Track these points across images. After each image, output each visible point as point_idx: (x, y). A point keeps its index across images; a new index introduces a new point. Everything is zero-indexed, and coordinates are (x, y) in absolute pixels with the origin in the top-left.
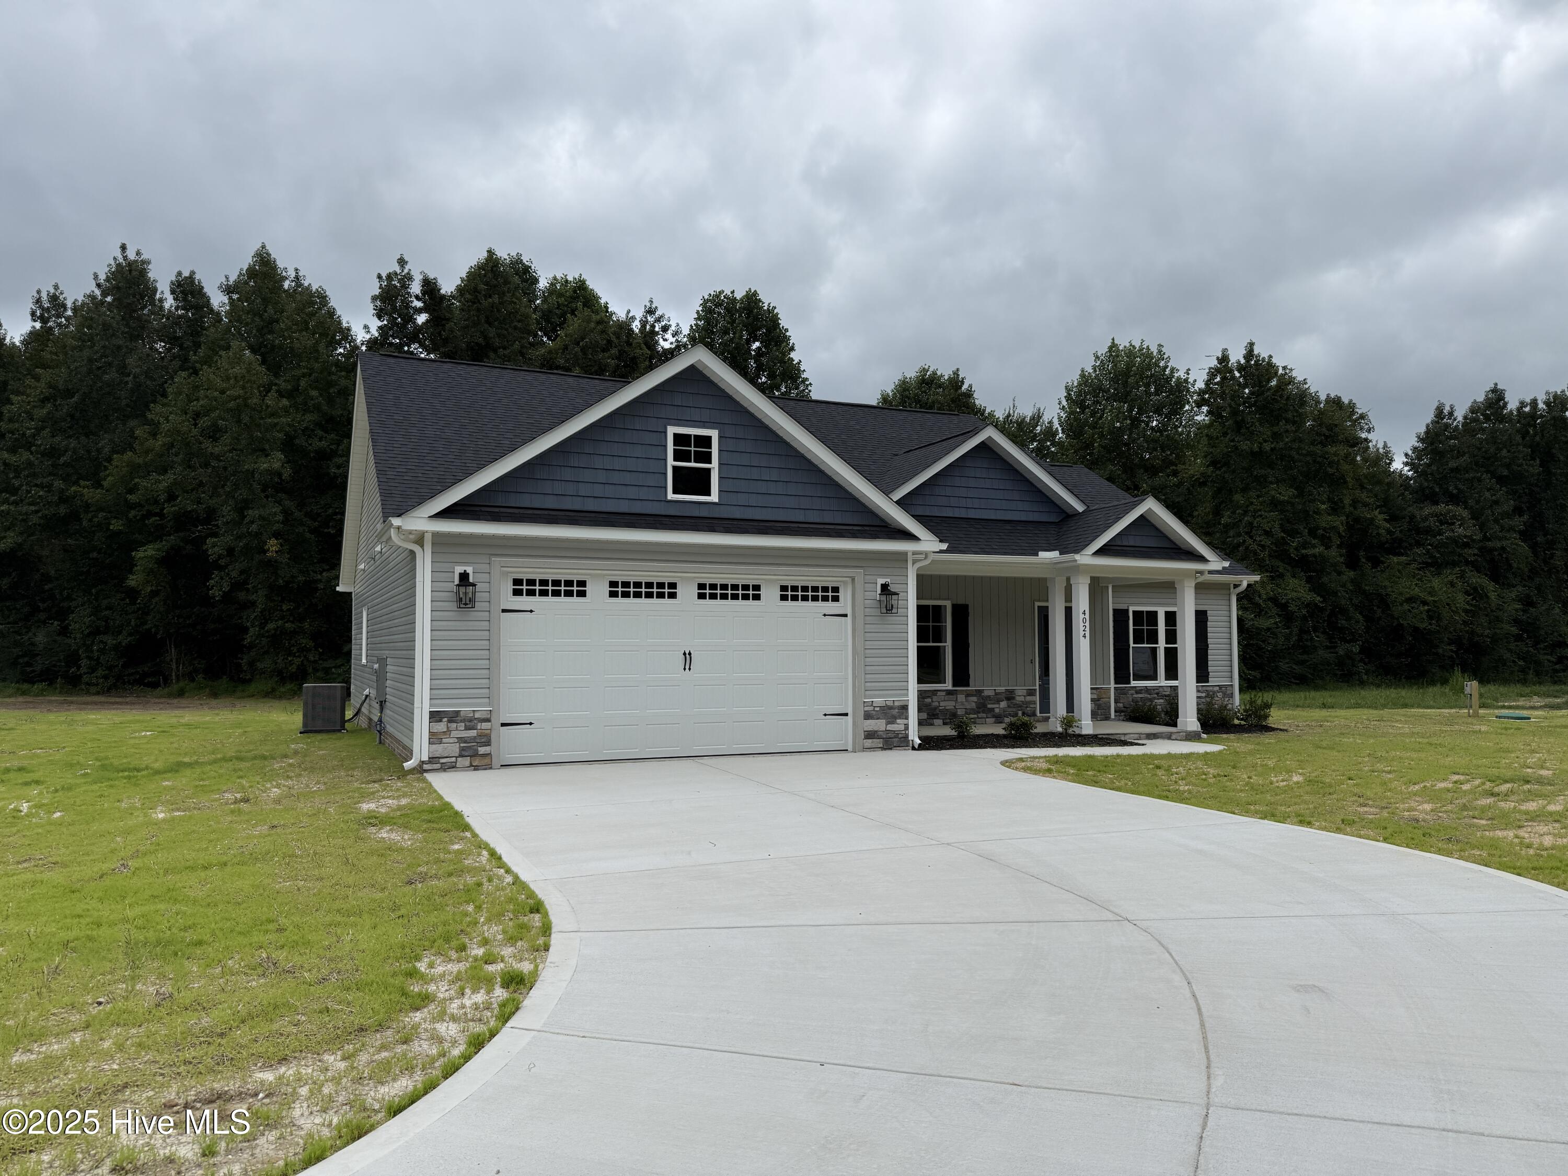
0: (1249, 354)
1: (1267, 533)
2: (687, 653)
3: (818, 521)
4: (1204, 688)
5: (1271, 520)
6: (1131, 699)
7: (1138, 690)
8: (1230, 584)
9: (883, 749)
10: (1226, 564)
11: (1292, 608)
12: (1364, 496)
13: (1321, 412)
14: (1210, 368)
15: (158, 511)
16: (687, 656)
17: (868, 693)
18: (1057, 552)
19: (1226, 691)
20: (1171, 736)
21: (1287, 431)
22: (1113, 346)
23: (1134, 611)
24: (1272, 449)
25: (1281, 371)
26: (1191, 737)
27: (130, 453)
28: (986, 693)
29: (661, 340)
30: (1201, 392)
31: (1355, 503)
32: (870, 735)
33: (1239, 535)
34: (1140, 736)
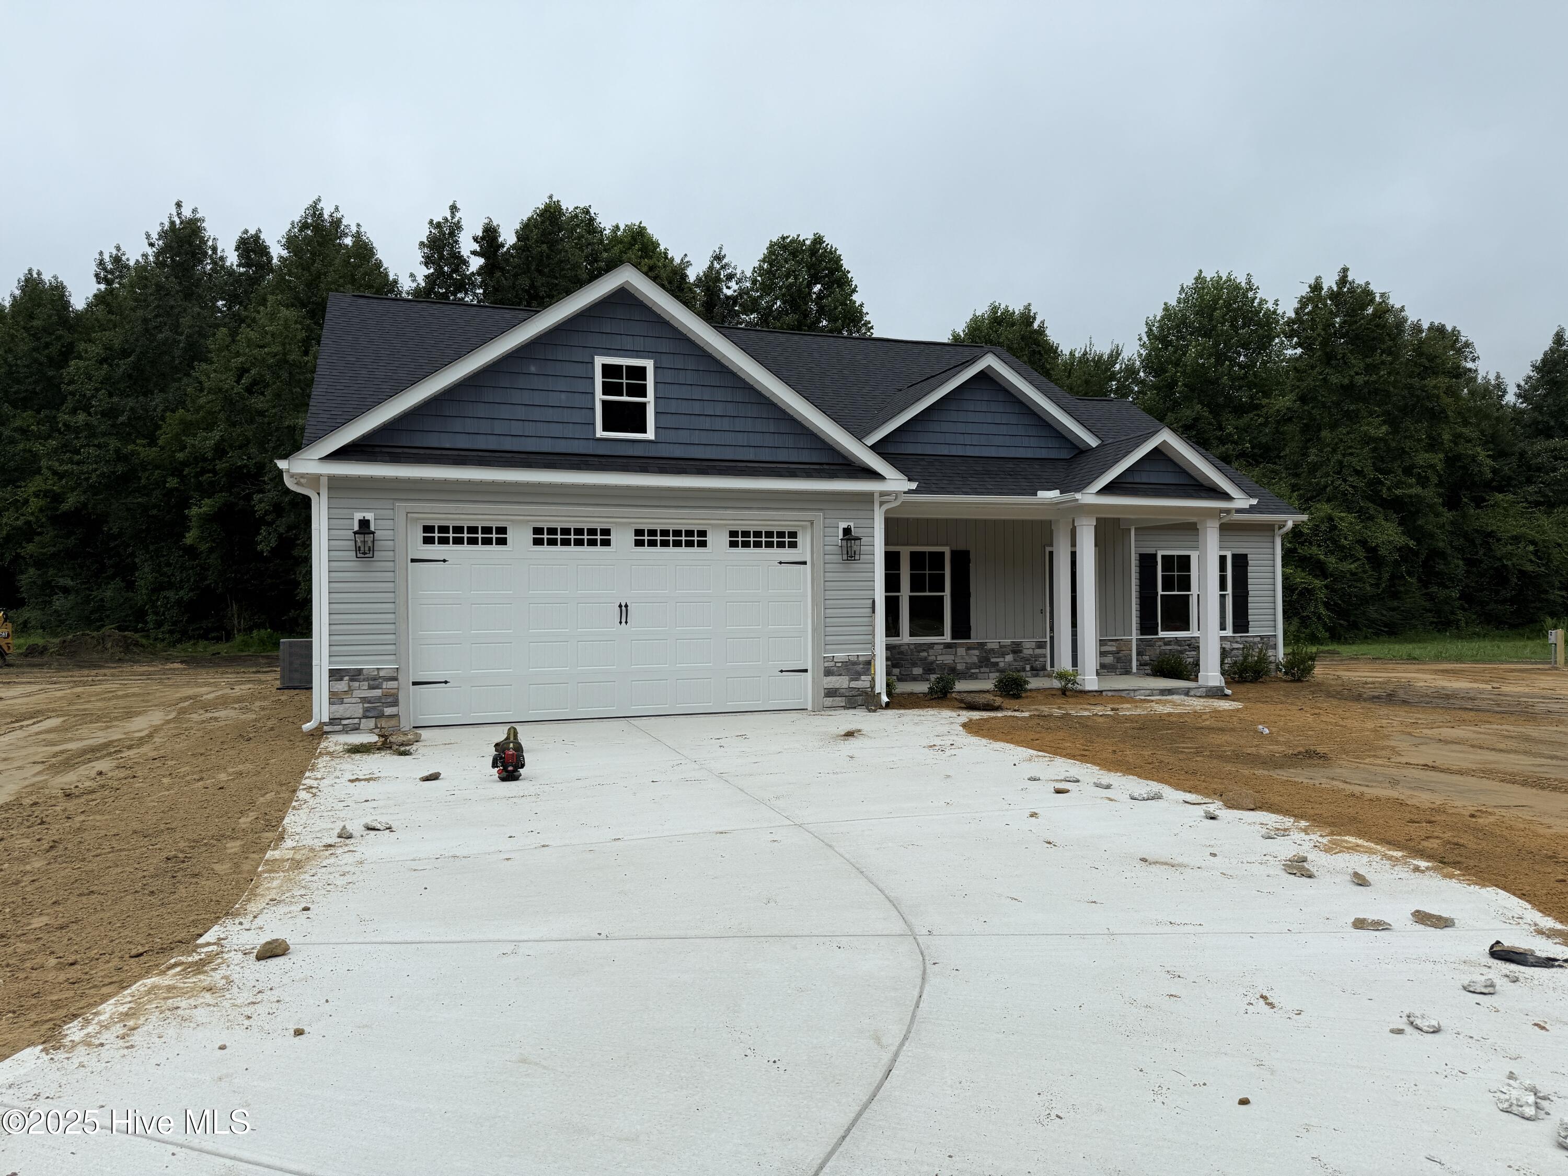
0: (1343, 281)
1: (1358, 473)
2: (623, 604)
3: (768, 459)
4: (1243, 639)
5: (1362, 459)
6: (1158, 651)
7: (1167, 642)
8: (1274, 525)
9: (845, 708)
10: (1254, 502)
11: (1382, 552)
12: (1466, 431)
13: (1421, 342)
14: (1302, 297)
15: (210, 467)
16: (624, 608)
17: (828, 647)
18: (1058, 491)
19: (1267, 642)
20: (1188, 692)
21: (1383, 363)
22: (1199, 279)
23: (1163, 557)
24: (1366, 383)
25: (1378, 299)
26: (1215, 693)
27: (181, 411)
28: (989, 646)
29: (724, 287)
30: (1290, 322)
31: (1457, 438)
32: (831, 693)
33: (1327, 475)
34: (1152, 692)
